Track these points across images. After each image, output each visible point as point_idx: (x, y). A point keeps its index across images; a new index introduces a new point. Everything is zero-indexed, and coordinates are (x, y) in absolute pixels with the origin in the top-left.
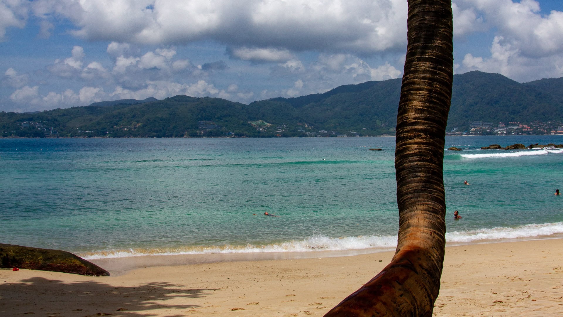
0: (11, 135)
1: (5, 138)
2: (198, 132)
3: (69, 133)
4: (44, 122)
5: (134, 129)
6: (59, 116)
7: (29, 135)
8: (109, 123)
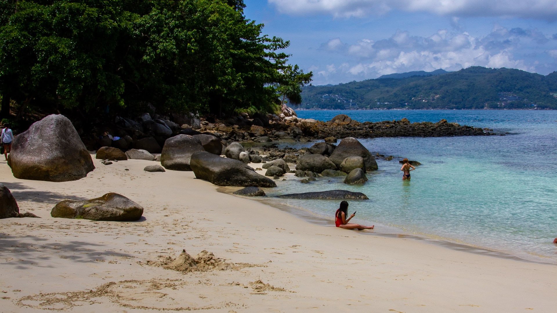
0: (313, 107)
1: (308, 110)
2: (498, 103)
3: (368, 105)
4: (343, 94)
5: (433, 101)
6: (356, 88)
7: (330, 107)
8: (407, 95)
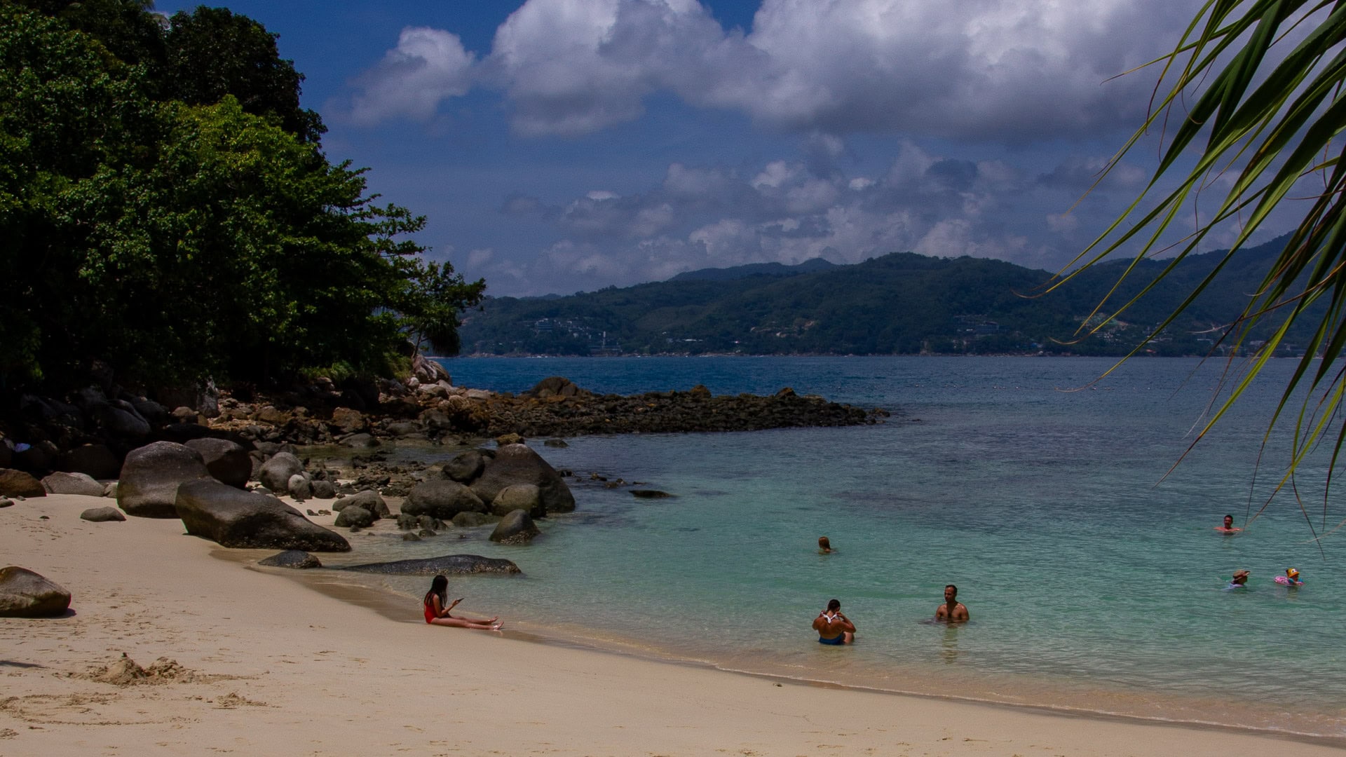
0: (512, 350)
1: (499, 356)
2: (954, 341)
3: (646, 344)
4: (586, 318)
5: (799, 335)
6: (616, 304)
7: (553, 349)
8: (738, 321)
